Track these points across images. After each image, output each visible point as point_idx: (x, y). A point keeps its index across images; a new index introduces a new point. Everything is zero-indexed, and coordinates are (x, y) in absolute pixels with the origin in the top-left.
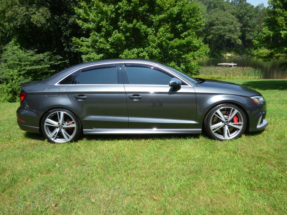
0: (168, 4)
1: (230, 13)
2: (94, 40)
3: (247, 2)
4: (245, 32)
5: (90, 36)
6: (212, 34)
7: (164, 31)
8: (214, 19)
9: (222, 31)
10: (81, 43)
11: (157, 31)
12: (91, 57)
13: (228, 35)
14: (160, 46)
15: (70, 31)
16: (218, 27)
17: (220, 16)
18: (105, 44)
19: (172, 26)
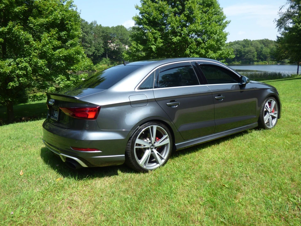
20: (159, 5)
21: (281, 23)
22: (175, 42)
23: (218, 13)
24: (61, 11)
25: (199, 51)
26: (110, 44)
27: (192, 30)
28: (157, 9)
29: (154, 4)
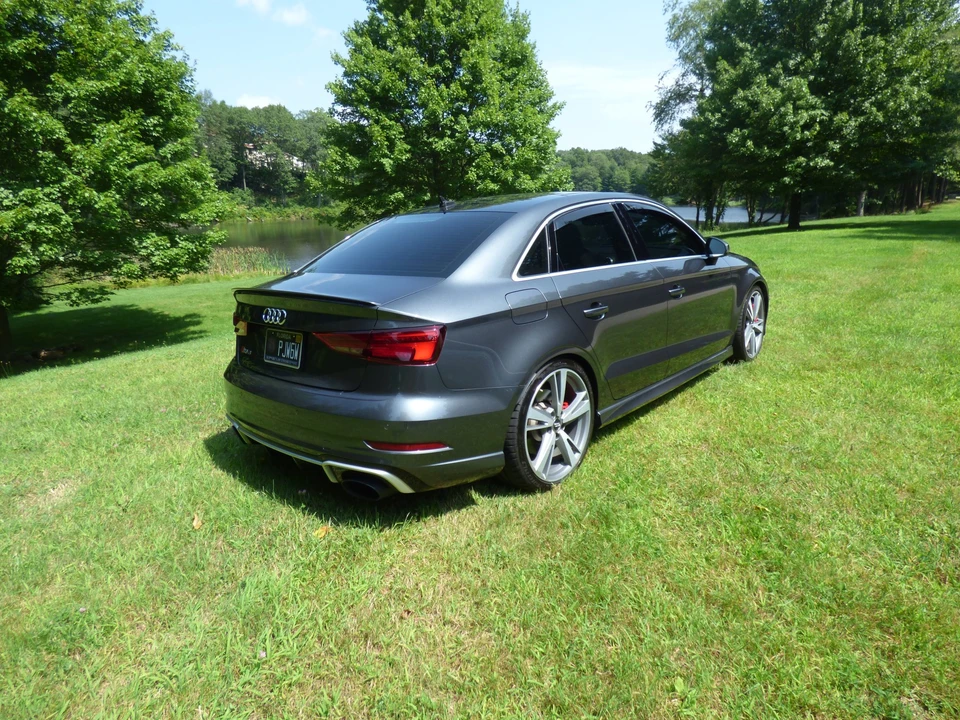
20: (397, 56)
21: (662, 112)
22: (441, 150)
23: (536, 82)
24: (142, 60)
26: (250, 153)
27: (482, 123)
28: (392, 66)
29: (383, 52)
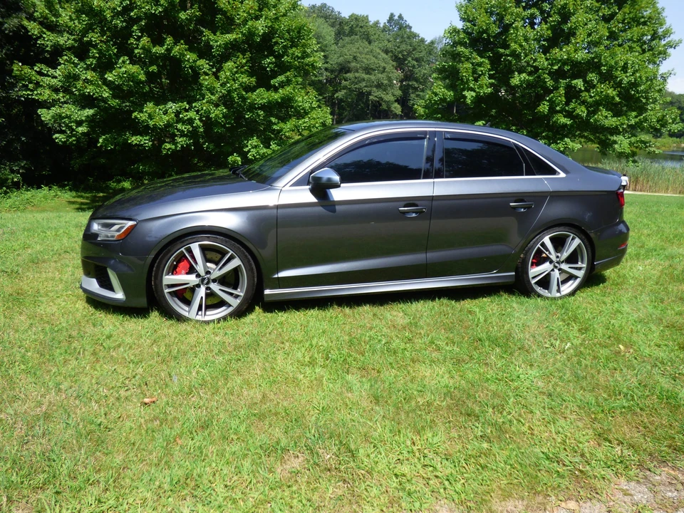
0: (244, 11)
1: (380, 48)
2: (69, 73)
3: (412, 30)
4: (408, 89)
5: (60, 64)
6: (344, 89)
7: (235, 70)
8: (350, 58)
9: (364, 84)
10: (36, 77)
11: (219, 69)
12: (63, 113)
13: (376, 94)
14: (226, 100)
15: (8, 50)
16: (357, 75)
17: (360, 53)
18: (98, 86)
19: (251, 60)
25: (574, 109)
